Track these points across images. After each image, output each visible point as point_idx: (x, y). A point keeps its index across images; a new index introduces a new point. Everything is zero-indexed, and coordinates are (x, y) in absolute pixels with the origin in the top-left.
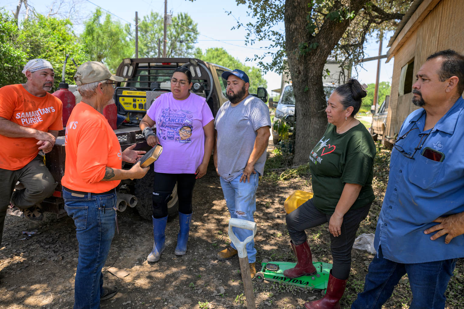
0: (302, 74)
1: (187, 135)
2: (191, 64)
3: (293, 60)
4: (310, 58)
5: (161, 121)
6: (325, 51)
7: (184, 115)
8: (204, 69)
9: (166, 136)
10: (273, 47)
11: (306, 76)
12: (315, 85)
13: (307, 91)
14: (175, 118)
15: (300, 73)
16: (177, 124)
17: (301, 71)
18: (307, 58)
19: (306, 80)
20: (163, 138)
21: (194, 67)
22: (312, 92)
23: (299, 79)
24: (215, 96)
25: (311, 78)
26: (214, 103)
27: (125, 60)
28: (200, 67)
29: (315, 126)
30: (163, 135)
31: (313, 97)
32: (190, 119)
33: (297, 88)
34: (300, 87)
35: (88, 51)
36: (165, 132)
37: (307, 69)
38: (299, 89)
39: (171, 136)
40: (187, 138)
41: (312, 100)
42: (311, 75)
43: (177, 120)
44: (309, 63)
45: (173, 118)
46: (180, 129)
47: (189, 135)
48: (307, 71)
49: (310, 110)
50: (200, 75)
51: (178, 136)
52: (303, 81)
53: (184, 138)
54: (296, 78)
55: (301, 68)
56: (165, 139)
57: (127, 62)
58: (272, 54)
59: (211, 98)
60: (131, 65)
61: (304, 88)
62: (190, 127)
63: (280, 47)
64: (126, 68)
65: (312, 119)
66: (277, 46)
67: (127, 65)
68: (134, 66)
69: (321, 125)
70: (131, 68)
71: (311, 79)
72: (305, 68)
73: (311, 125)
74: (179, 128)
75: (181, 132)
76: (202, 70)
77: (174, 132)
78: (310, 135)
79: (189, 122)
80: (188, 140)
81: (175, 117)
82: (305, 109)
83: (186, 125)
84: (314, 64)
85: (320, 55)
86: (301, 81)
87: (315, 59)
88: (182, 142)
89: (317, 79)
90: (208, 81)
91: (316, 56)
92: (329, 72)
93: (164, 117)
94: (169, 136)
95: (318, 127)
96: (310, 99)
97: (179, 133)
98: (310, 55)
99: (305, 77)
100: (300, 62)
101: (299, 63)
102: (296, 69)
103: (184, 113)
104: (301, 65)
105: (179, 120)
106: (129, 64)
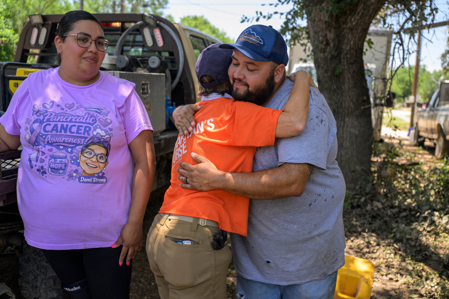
0: (332, 45)
1: (97, 164)
2: (146, 25)
3: (316, 23)
4: (346, 19)
5: (32, 131)
6: (372, 7)
7: (92, 116)
8: (167, 33)
9: (46, 167)
10: (283, 3)
11: (338, 49)
12: (352, 64)
13: (340, 73)
14: (70, 124)
15: (328, 44)
16: (75, 137)
17: (330, 41)
18: (341, 19)
19: (337, 56)
20: (38, 170)
21: (152, 29)
22: (347, 76)
23: (326, 54)
24: (187, 81)
25: (345, 52)
26: (185, 92)
27: (33, 17)
28: (162, 29)
29: (352, 130)
30: (39, 164)
31: (348, 83)
32: (107, 128)
33: (322, 68)
34: (328, 66)
35: (9, 16)
36: (43, 157)
37: (339, 38)
38: (326, 71)
39: (59, 166)
40: (97, 171)
41: (347, 87)
42: (346, 47)
43: (74, 129)
44: (344, 28)
45: (65, 124)
46: (82, 151)
47: (102, 165)
48: (340, 41)
49: (344, 105)
50: (160, 43)
51: (74, 167)
52: (333, 57)
53: (89, 171)
54: (321, 52)
55: (331, 36)
56: (44, 173)
57: (37, 20)
58: (282, 14)
59: (180, 83)
60: (43, 25)
61: (334, 70)
62: (106, 145)
63: (293, 3)
64: (35, 31)
65: (347, 119)
66: (288, 3)
67: (37, 26)
68: (49, 29)
69: (362, 129)
70: (44, 31)
71: (347, 54)
72: (337, 36)
73: (345, 128)
74: (79, 148)
75: (83, 158)
76: (165, 34)
77: (66, 157)
78: (344, 145)
79: (103, 133)
80: (99, 177)
81: (71, 121)
82: (336, 103)
83: (96, 140)
84: (351, 29)
85: (363, 14)
86: (329, 57)
87: (354, 20)
88: (85, 180)
89: (356, 54)
90: (175, 54)
91: (356, 15)
92: (372, 43)
93: (41, 122)
94: (52, 166)
95: (357, 132)
96: (343, 87)
97: (78, 158)
98: (345, 13)
99: (336, 50)
100: (328, 25)
101: (326, 28)
102: (321, 38)
103: (91, 113)
104: (330, 31)
105: (78, 129)
106: (40, 24)
